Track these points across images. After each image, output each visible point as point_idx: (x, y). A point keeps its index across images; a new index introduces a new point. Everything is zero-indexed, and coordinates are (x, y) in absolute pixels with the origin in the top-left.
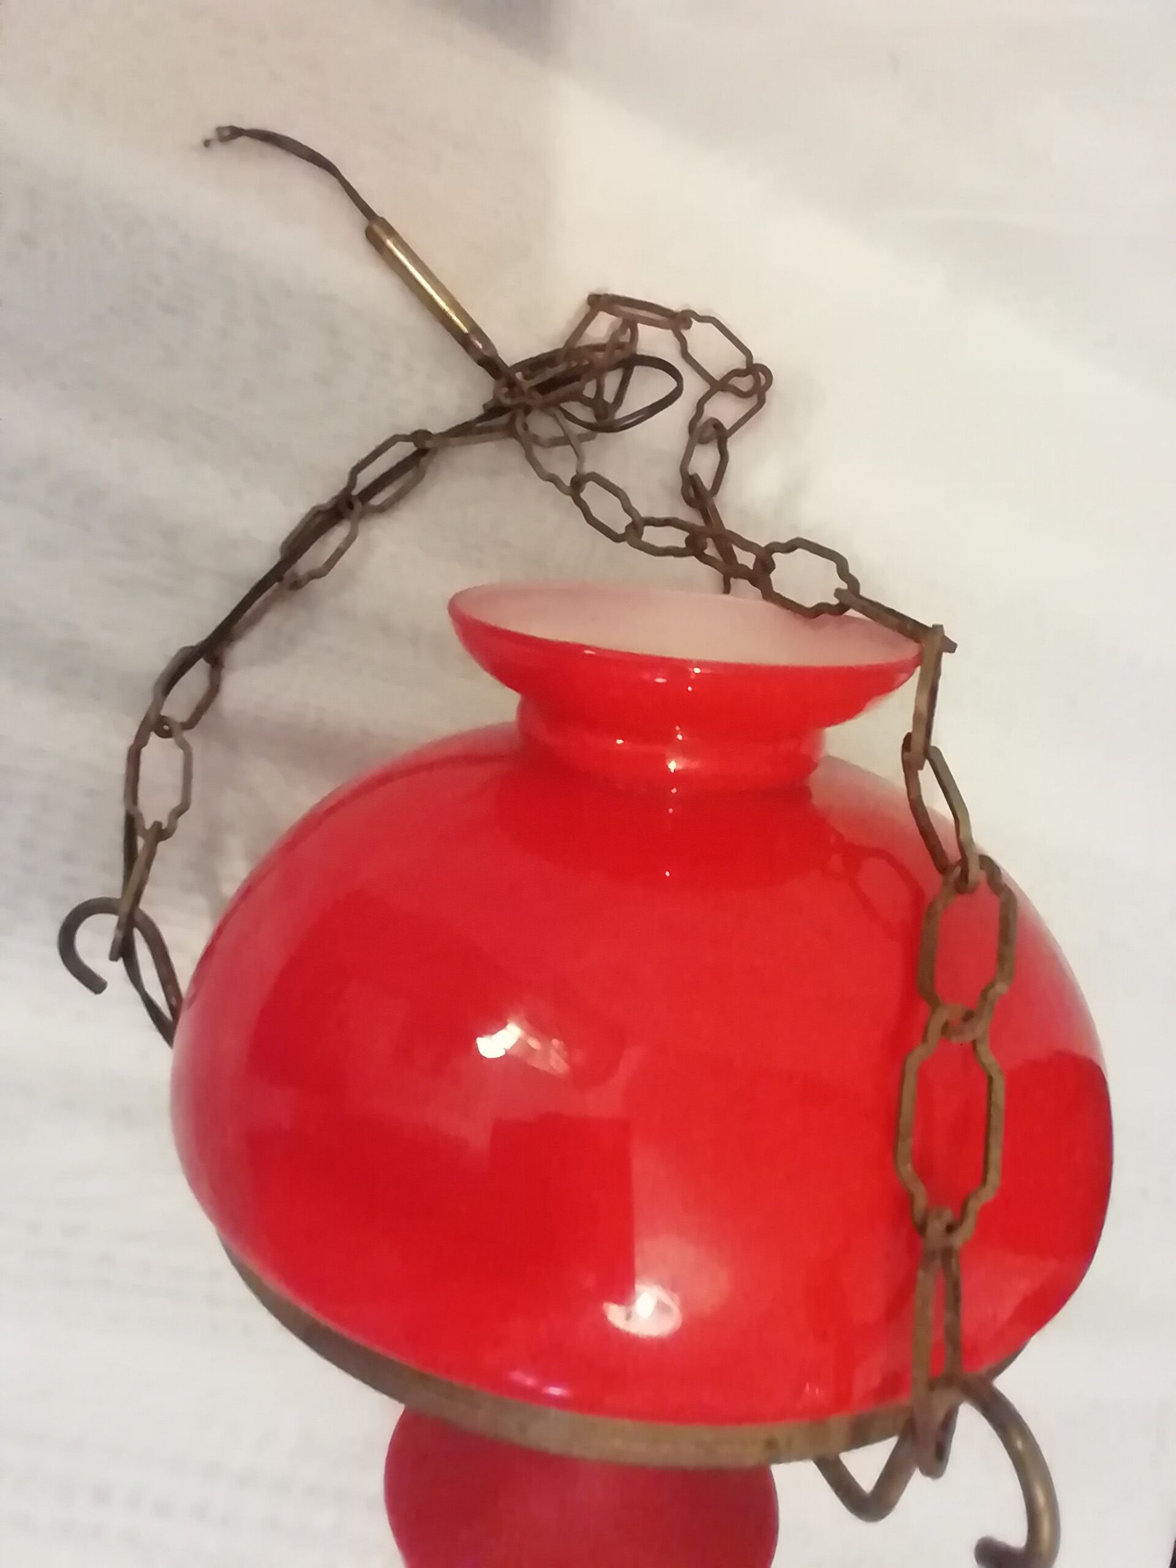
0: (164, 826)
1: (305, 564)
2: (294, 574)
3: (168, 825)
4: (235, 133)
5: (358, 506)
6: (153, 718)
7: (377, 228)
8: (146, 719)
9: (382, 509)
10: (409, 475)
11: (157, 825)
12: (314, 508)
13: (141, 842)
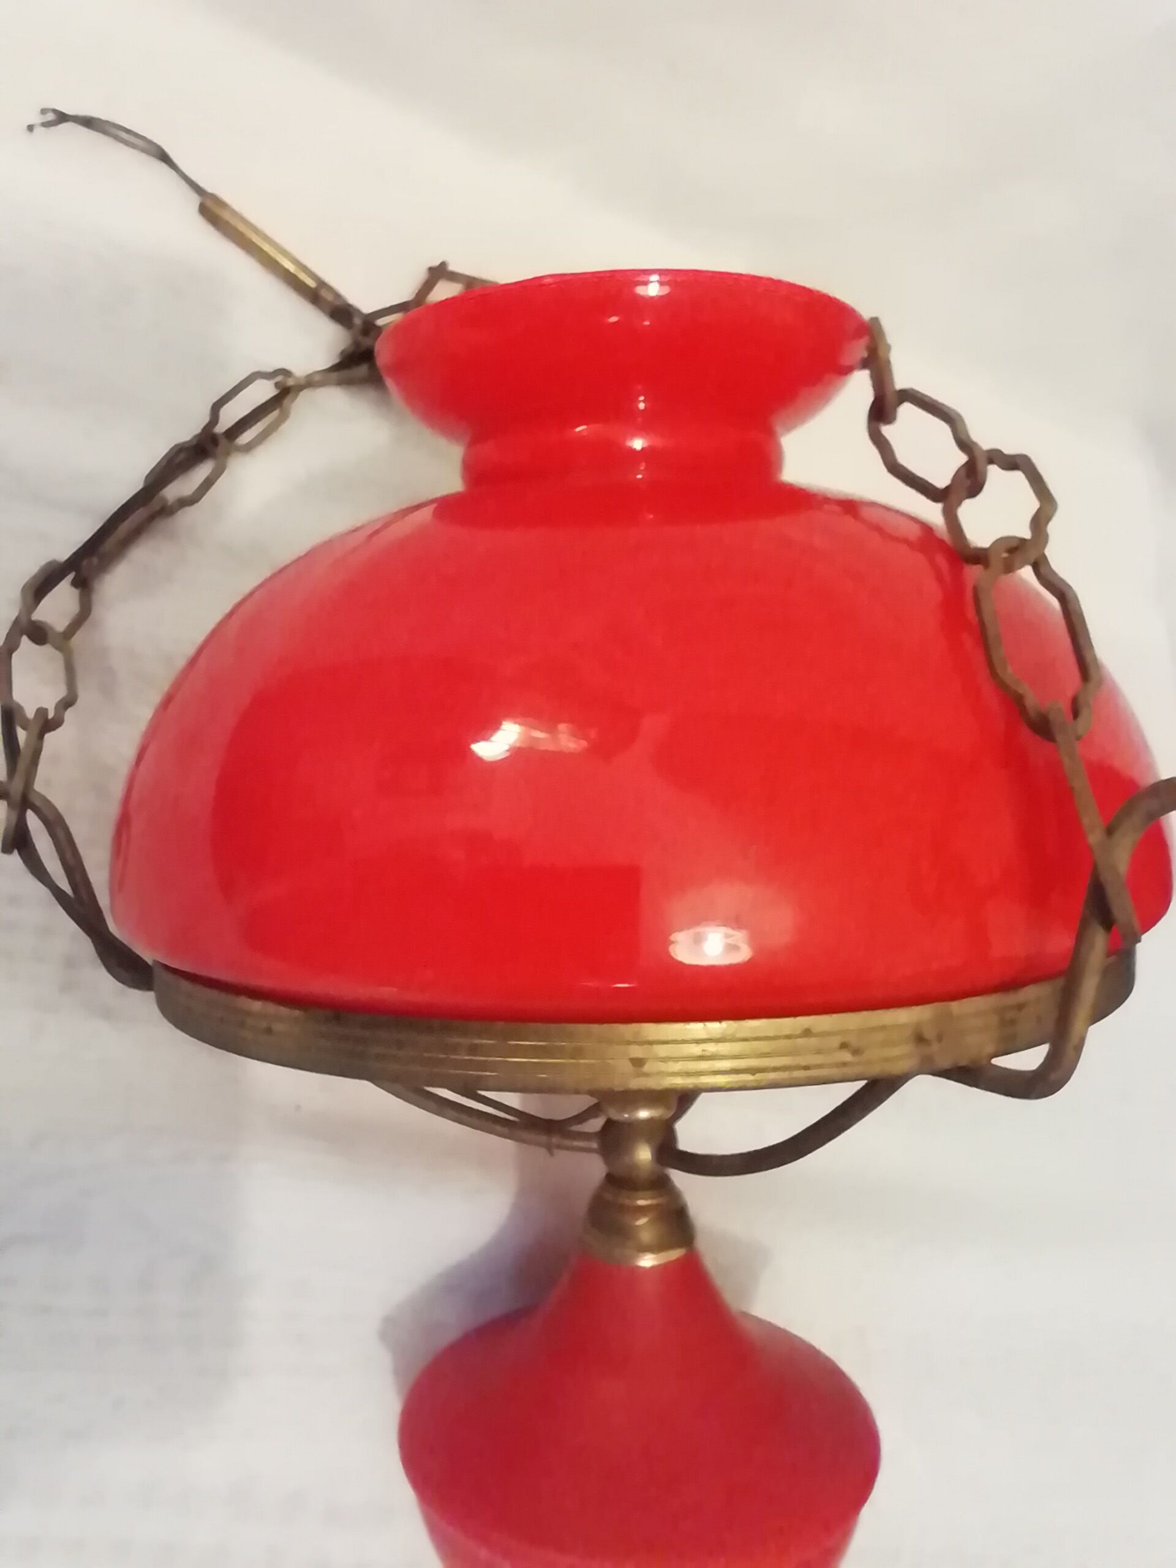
0: (51, 715)
1: (173, 491)
2: (164, 500)
3: (55, 715)
4: (62, 118)
5: (223, 442)
6: (24, 620)
7: (209, 203)
8: (16, 622)
9: (249, 448)
10: (275, 414)
11: (41, 712)
12: (176, 446)
13: (22, 735)
